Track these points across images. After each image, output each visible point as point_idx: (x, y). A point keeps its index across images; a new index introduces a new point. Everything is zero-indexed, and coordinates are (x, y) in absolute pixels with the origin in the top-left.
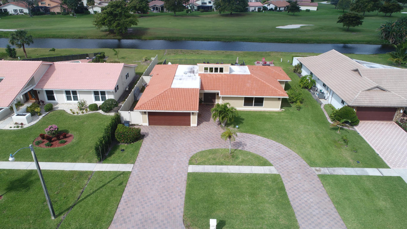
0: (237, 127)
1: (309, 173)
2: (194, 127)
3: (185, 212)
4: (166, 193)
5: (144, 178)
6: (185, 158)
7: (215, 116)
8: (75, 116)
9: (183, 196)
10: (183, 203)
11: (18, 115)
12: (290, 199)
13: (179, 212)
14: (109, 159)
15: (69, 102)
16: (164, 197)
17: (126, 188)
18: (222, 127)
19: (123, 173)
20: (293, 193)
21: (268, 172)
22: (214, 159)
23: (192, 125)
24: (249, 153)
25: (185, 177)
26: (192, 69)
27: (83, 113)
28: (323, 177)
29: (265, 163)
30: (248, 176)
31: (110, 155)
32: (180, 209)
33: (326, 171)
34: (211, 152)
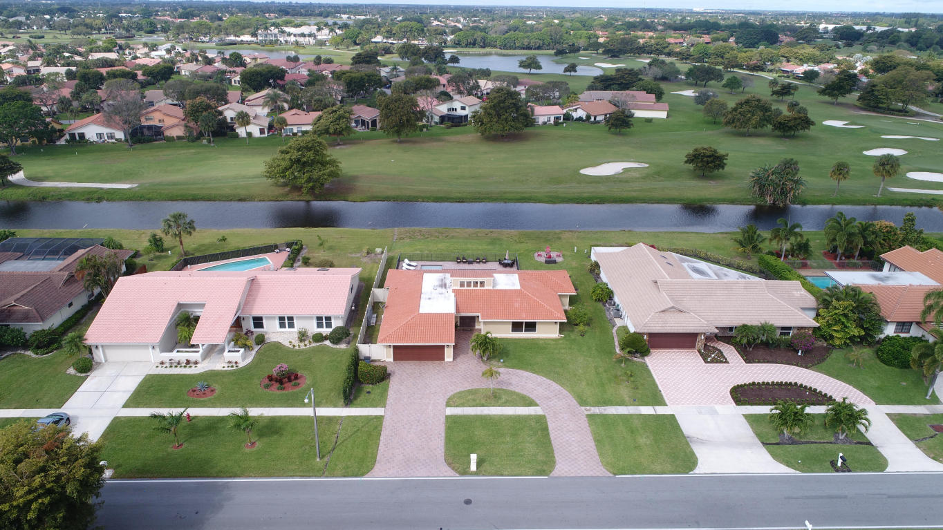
0: (502, 361)
1: (577, 413)
2: (450, 362)
3: (445, 452)
4: (425, 436)
5: (399, 421)
6: (441, 400)
7: (474, 348)
8: (297, 351)
9: (443, 438)
10: (443, 444)
11: (229, 351)
12: (552, 439)
13: (440, 452)
14: (355, 402)
15: (283, 330)
16: (423, 440)
17: (382, 433)
18: (483, 360)
19: (376, 417)
20: (556, 433)
21: (533, 413)
22: (474, 400)
23: (446, 360)
24: (513, 393)
25: (443, 420)
26: (442, 280)
27: (306, 345)
28: (591, 417)
29: (531, 403)
30: (511, 417)
31: (356, 398)
32: (441, 450)
33: (596, 410)
34: (471, 392)
